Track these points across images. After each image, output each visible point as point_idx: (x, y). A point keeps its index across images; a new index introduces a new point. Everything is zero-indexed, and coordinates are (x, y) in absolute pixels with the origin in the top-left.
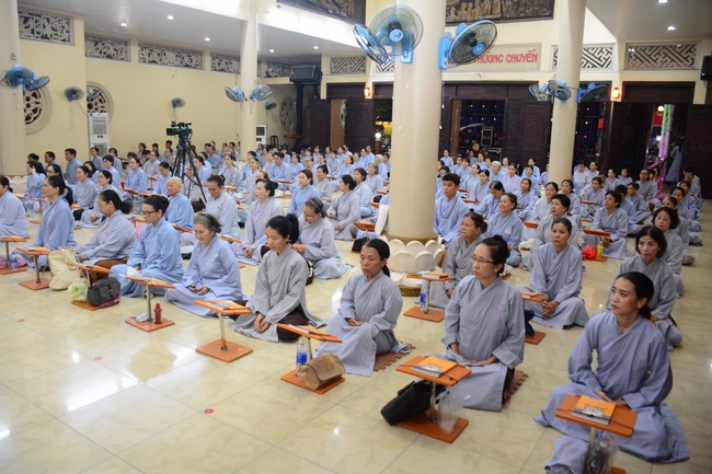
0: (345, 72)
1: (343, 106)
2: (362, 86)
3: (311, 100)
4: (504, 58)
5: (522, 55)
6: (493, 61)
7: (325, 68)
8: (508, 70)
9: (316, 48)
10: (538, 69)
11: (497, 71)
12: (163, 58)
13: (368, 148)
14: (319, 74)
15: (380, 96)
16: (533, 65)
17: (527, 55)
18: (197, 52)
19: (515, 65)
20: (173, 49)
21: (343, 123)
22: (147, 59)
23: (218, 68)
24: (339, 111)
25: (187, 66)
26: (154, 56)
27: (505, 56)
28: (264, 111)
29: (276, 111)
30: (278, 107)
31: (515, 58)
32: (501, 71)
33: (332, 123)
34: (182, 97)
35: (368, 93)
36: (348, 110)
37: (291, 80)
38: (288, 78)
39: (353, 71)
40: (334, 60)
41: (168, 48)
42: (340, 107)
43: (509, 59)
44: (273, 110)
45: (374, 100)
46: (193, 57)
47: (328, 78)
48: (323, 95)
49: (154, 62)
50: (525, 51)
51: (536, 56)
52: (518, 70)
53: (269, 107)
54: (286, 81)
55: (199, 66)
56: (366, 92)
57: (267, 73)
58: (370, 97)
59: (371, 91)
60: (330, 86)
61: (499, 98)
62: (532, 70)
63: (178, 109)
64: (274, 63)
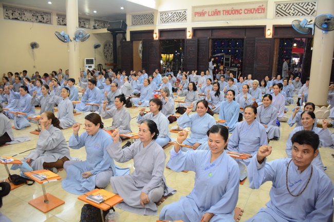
0: (141, 24)
1: (141, 45)
2: (152, 32)
3: (121, 42)
4: (243, 12)
5: (254, 9)
6: (235, 13)
7: (129, 22)
8: (246, 19)
9: (122, 8)
10: (266, 17)
11: (238, 19)
12: (23, 16)
13: (157, 71)
14: (125, 26)
15: (163, 38)
16: (262, 15)
17: (258, 9)
18: (47, 13)
19: (250, 15)
20: (30, 11)
21: (141, 55)
22: (11, 17)
23: (62, 23)
24: (138, 48)
25: (40, 22)
26: (16, 15)
27: (243, 9)
28: (94, 49)
29: (101, 49)
30: (102, 47)
31: (250, 11)
32: (241, 19)
33: (134, 55)
34: (37, 42)
35: (156, 36)
36: (143, 47)
37: (108, 30)
38: (106, 29)
39: (146, 23)
40: (134, 17)
41: (26, 10)
42: (138, 45)
43: (246, 12)
44: (99, 49)
45: (160, 40)
46: (44, 16)
47: (130, 28)
48: (128, 39)
49: (16, 19)
50: (256, 6)
51: (264, 9)
52: (252, 19)
53: (96, 47)
54: (105, 31)
55: (49, 22)
56: (155, 36)
57: (94, 26)
58: (157, 39)
59: (158, 35)
60: (132, 33)
61: (240, 37)
62: (261, 18)
63: (35, 50)
64: (99, 21)
